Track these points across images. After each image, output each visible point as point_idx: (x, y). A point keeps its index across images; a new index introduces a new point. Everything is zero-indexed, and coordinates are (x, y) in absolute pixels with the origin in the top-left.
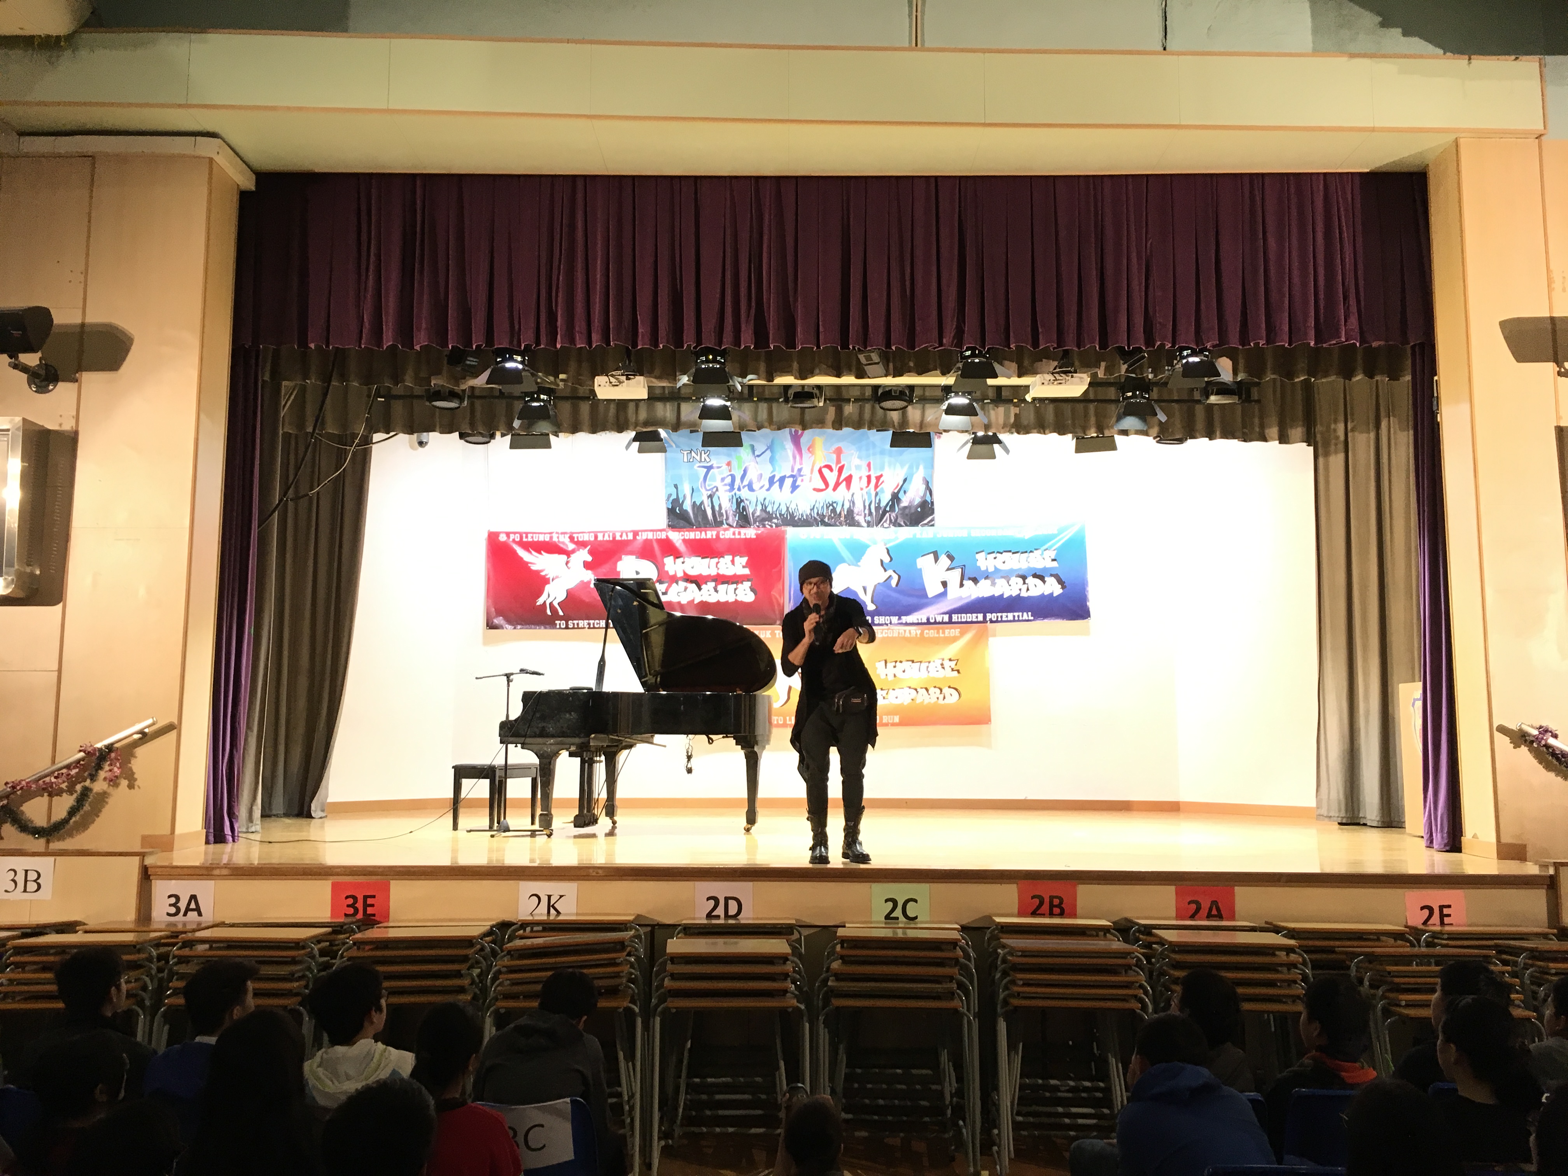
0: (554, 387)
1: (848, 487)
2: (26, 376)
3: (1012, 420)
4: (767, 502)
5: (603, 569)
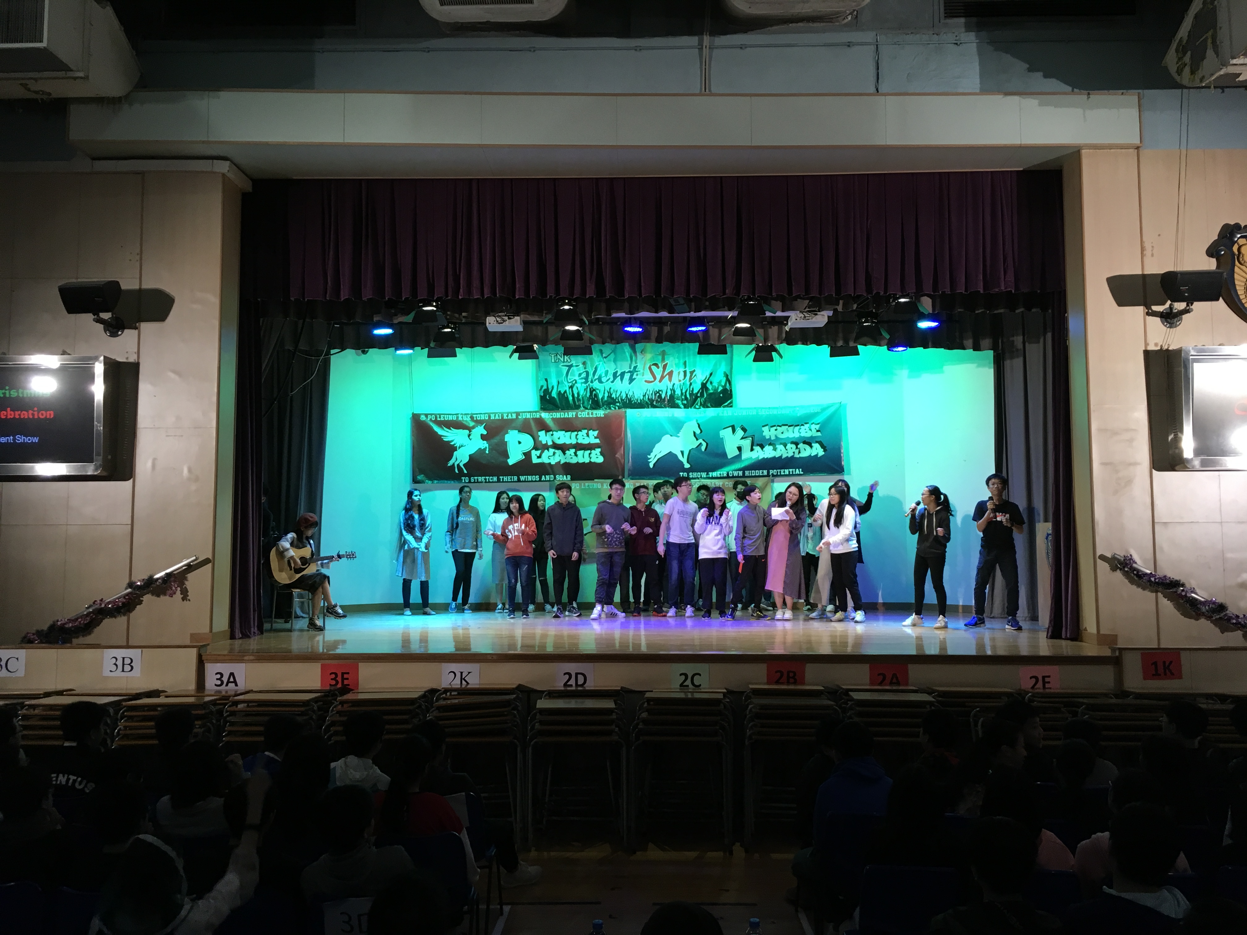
0: (459, 320)
1: (670, 380)
2: (102, 326)
3: (782, 337)
4: (612, 390)
5: (495, 440)
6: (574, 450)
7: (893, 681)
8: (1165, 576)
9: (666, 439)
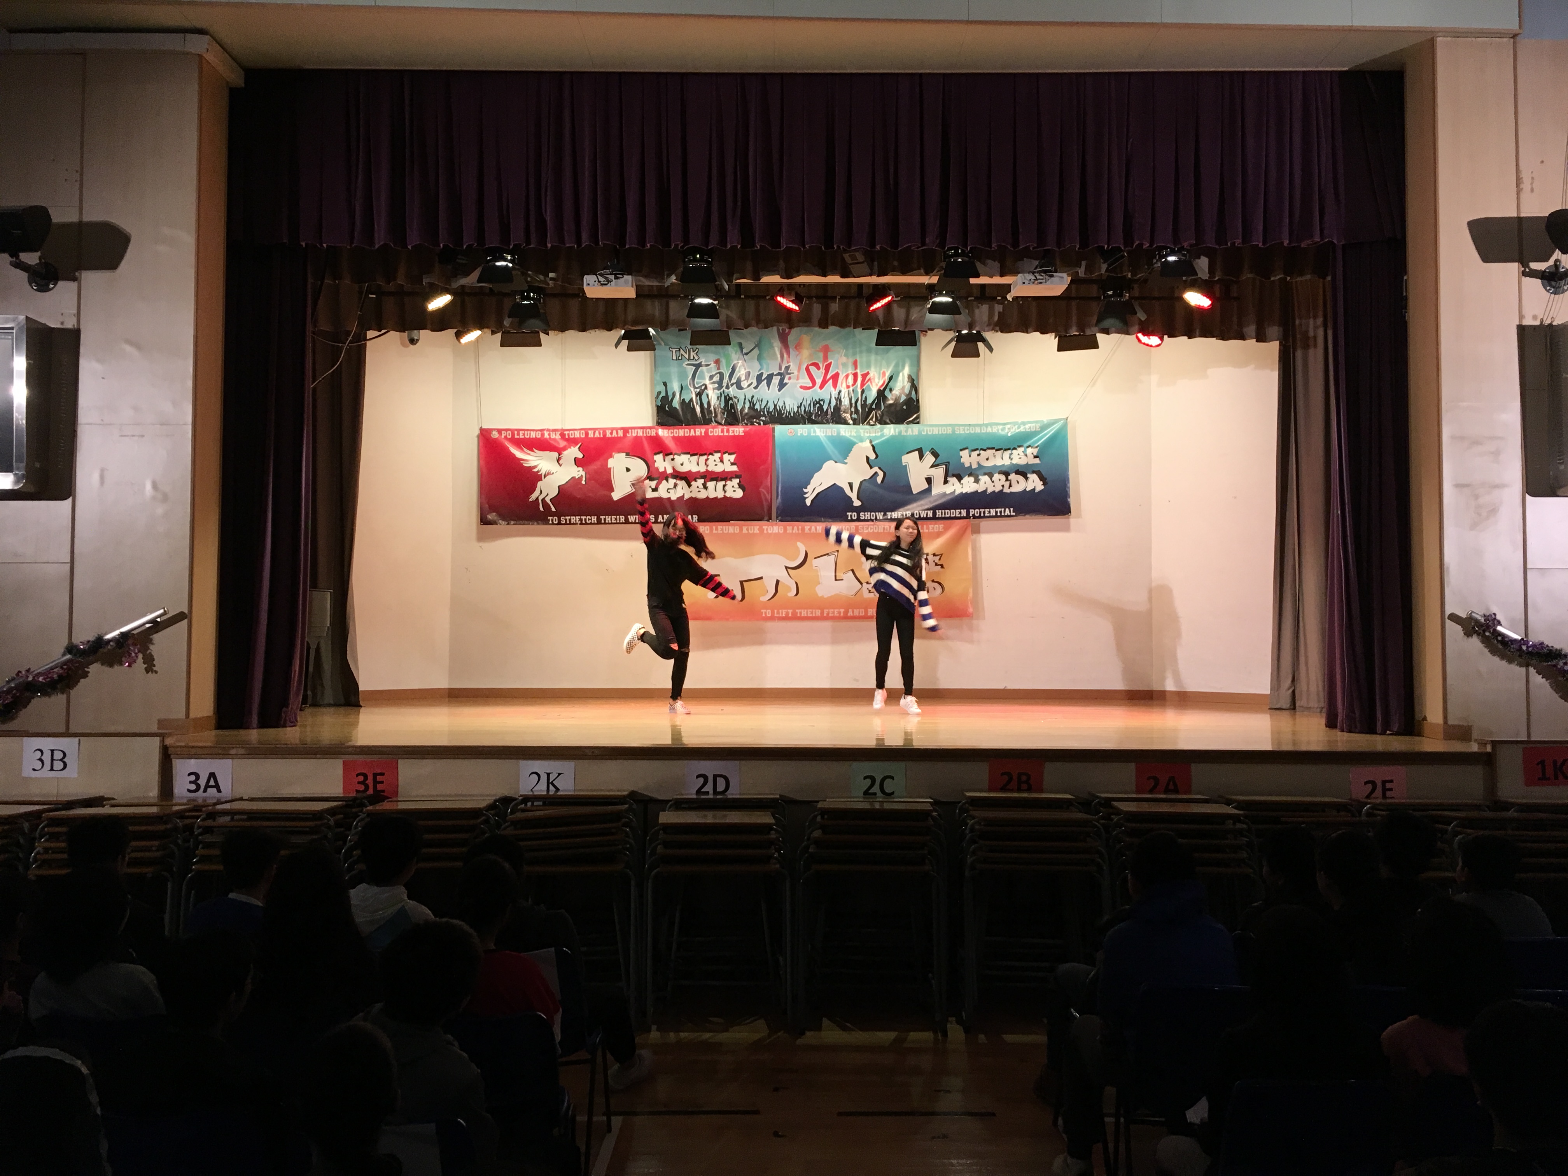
0: (544, 286)
1: (835, 385)
2: (27, 274)
3: (996, 318)
4: (755, 400)
5: (594, 466)
6: (702, 481)
7: (1170, 788)
8: (1542, 643)
9: (829, 465)
